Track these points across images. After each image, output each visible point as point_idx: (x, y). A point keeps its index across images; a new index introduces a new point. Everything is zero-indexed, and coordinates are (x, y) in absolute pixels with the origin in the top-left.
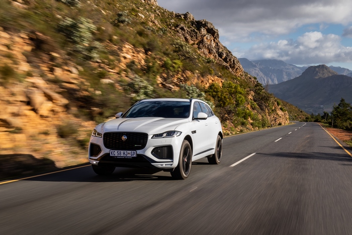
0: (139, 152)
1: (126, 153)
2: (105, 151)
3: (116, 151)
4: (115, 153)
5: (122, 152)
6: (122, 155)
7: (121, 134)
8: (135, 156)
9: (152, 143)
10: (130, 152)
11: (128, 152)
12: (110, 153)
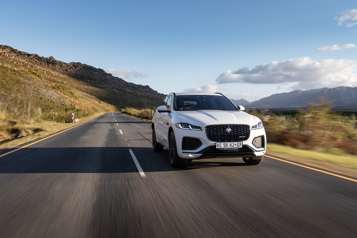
0: (245, 143)
1: (232, 145)
2: (207, 143)
3: (222, 143)
4: (221, 145)
5: (229, 143)
6: (229, 147)
7: (226, 126)
8: (241, 146)
9: (253, 134)
10: (236, 143)
11: (235, 143)
12: (216, 146)
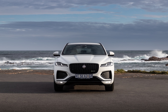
0: (94, 75)
1: (86, 76)
2: (70, 75)
3: (79, 75)
4: (79, 76)
5: (83, 75)
6: (83, 77)
7: (83, 64)
8: (92, 77)
9: (101, 70)
10: (89, 75)
11: (87, 75)
12: (75, 76)
